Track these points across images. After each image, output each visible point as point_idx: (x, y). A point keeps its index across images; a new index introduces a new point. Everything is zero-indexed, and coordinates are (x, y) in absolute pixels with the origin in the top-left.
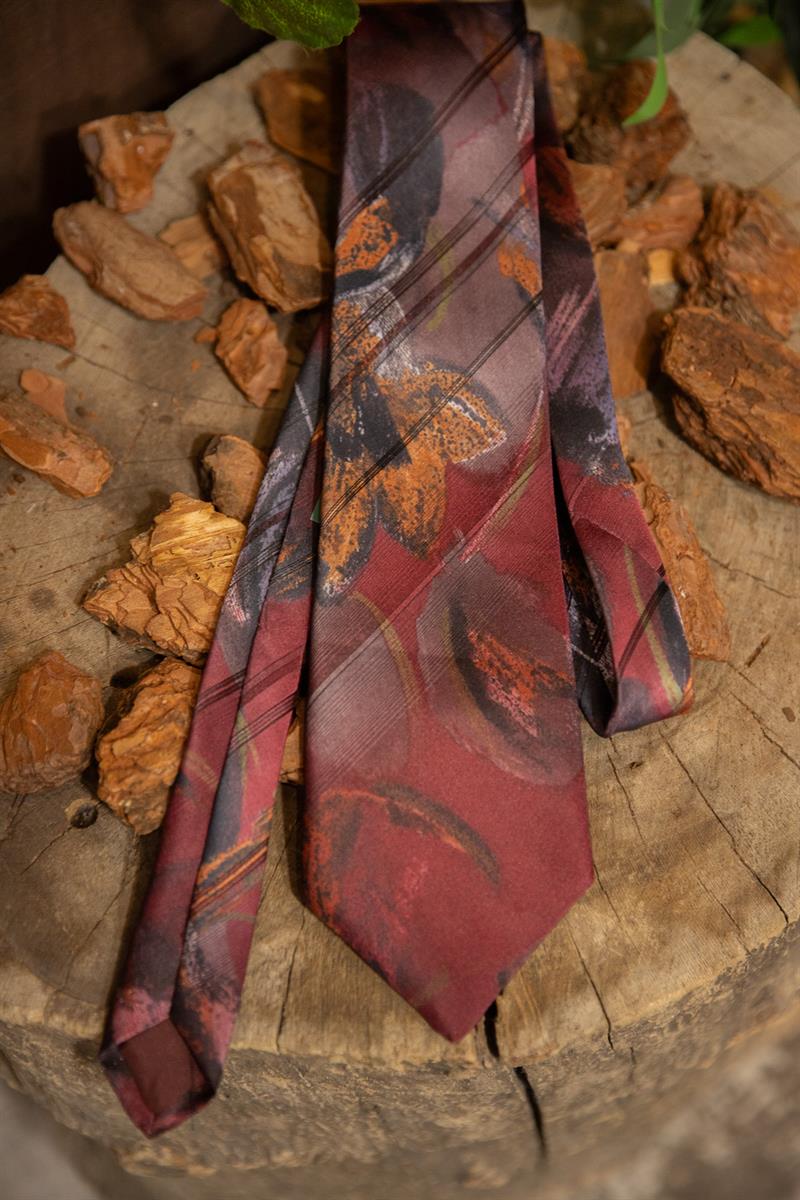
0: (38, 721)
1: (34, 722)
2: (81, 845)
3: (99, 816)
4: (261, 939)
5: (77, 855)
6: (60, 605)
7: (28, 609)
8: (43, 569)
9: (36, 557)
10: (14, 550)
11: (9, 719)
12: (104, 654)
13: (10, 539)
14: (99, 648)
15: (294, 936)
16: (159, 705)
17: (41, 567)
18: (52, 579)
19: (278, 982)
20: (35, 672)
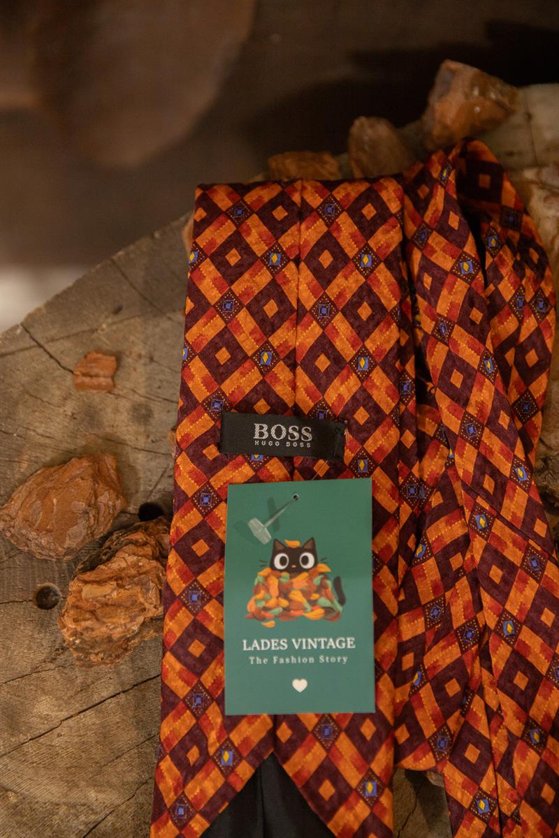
0: (58, 502)
1: (55, 501)
2: (29, 619)
3: (56, 607)
4: (95, 786)
5: (20, 624)
6: (150, 427)
7: (126, 414)
8: (159, 391)
9: (161, 377)
10: (152, 359)
11: (42, 482)
12: (150, 489)
13: (155, 350)
14: (150, 481)
15: (118, 802)
16: (135, 565)
17: (159, 387)
18: (159, 404)
19: (82, 827)
20: (84, 464)
